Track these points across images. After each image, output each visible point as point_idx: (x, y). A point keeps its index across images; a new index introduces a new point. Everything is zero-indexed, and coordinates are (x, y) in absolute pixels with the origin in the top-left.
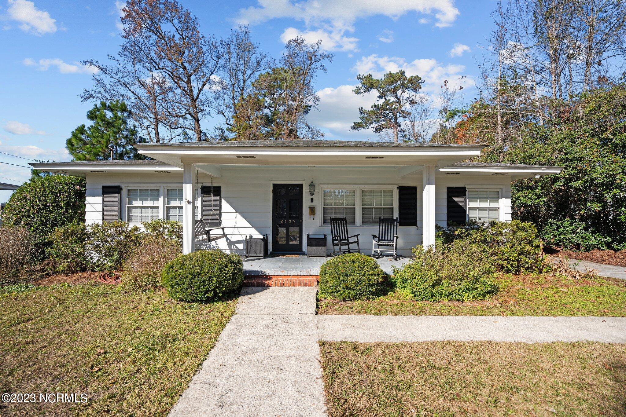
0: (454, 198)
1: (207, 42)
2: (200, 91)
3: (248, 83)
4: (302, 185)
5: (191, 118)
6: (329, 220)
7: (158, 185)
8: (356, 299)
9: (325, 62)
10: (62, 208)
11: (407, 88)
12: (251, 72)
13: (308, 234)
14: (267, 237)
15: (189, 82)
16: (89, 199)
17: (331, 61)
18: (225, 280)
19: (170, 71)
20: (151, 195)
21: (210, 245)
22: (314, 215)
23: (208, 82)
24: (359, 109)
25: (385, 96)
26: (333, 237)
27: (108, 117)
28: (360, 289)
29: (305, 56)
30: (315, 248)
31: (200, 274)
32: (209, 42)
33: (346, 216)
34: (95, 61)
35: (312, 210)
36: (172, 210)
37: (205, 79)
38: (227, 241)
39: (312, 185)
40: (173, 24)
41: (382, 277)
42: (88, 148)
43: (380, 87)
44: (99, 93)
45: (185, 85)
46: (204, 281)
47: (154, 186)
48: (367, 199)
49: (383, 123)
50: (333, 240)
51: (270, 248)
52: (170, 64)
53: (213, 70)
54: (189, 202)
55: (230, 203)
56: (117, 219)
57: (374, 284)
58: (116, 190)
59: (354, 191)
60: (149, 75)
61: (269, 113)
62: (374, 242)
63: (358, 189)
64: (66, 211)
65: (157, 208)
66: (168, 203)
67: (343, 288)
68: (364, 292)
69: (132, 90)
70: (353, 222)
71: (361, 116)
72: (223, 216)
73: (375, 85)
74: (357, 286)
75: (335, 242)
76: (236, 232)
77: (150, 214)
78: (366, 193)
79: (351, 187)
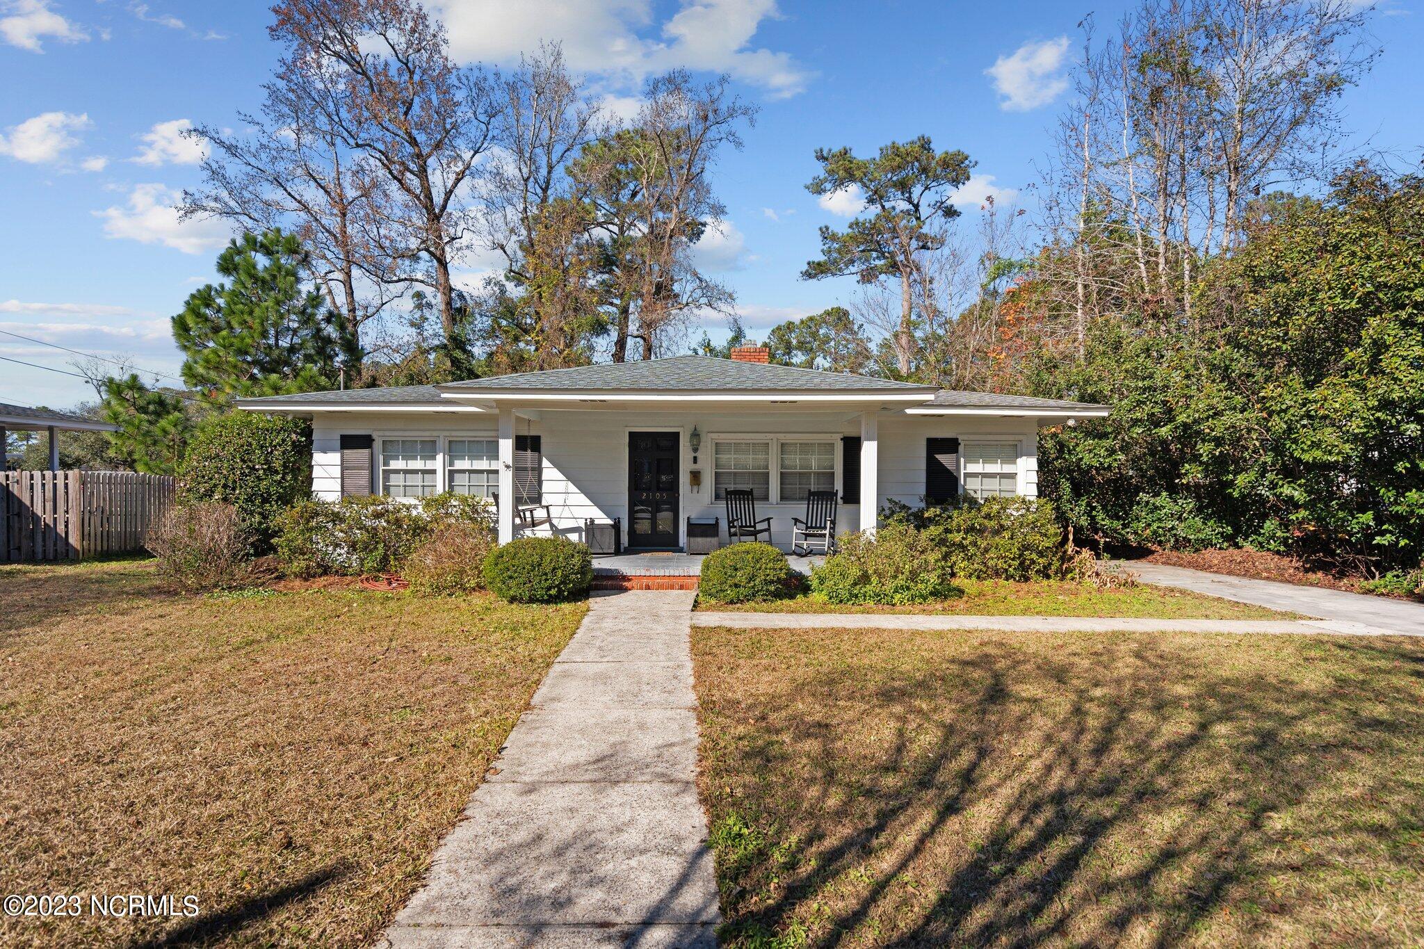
0: (938, 456)
1: (464, 80)
2: (449, 194)
3: (559, 171)
4: (678, 434)
5: (428, 259)
6: (723, 494)
7: (435, 434)
8: (748, 600)
9: (739, 124)
10: (277, 472)
11: (936, 178)
12: (564, 147)
13: (688, 518)
14: (619, 522)
15: (422, 173)
16: (318, 457)
17: (752, 122)
18: (572, 573)
19: (380, 151)
20: (422, 450)
22: (699, 484)
23: (467, 172)
24: (821, 229)
25: (881, 198)
26: (729, 522)
27: (260, 267)
28: (753, 587)
29: (691, 115)
30: (700, 540)
31: (540, 565)
32: (467, 78)
33: (753, 486)
34: (210, 128)
35: (696, 477)
36: (457, 476)
37: (460, 167)
38: (552, 529)
39: (695, 435)
40: (387, 39)
41: (786, 574)
42: (224, 339)
43: (869, 180)
44: (216, 199)
45: (414, 182)
46: (546, 574)
47: (427, 435)
48: (789, 458)
49: (878, 262)
50: (730, 527)
51: (625, 540)
52: (382, 133)
53: (478, 145)
54: (508, 467)
55: (556, 465)
56: (366, 492)
57: (772, 582)
58: (364, 442)
59: (766, 444)
60: (327, 155)
61: (607, 240)
62: (795, 530)
63: (774, 440)
64: (283, 478)
65: (433, 472)
66: (451, 464)
67: (730, 586)
68: (758, 591)
69: (293, 193)
70: (766, 498)
71: (825, 248)
72: (546, 487)
73: (858, 174)
74: (749, 582)
75: (733, 530)
76: (566, 513)
77: (420, 484)
78: (787, 448)
79: (761, 438)
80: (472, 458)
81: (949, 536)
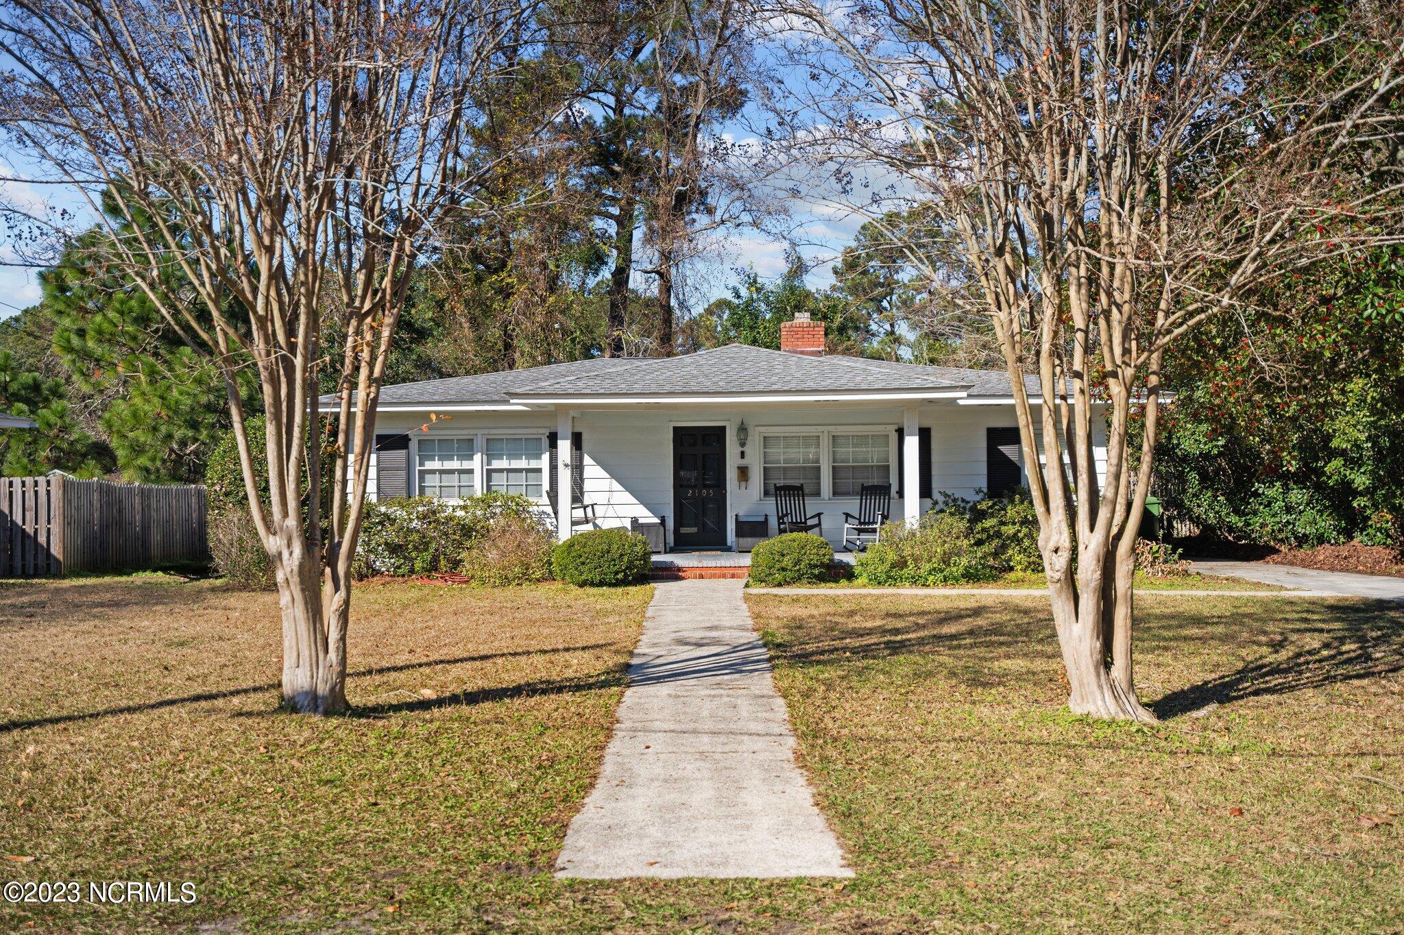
0: (1003, 449)
4: (724, 428)
6: (772, 490)
7: (472, 432)
8: (794, 582)
13: (736, 515)
14: (665, 520)
18: (636, 560)
20: (460, 450)
22: (747, 480)
26: (779, 518)
28: (798, 571)
30: (749, 540)
31: (608, 552)
33: (804, 481)
35: (743, 472)
36: (494, 475)
39: (743, 429)
41: (830, 560)
46: (614, 560)
47: (464, 434)
48: (842, 451)
50: (779, 524)
51: (670, 539)
54: (566, 465)
55: (599, 462)
56: (403, 494)
58: (400, 442)
59: (818, 437)
62: (847, 526)
63: (825, 433)
65: (471, 472)
66: (488, 463)
67: (778, 570)
68: (803, 574)
70: (817, 493)
72: (588, 485)
74: (795, 566)
75: (783, 526)
76: (610, 513)
77: (456, 484)
78: (839, 441)
79: (812, 431)
80: (511, 457)
81: (1003, 528)
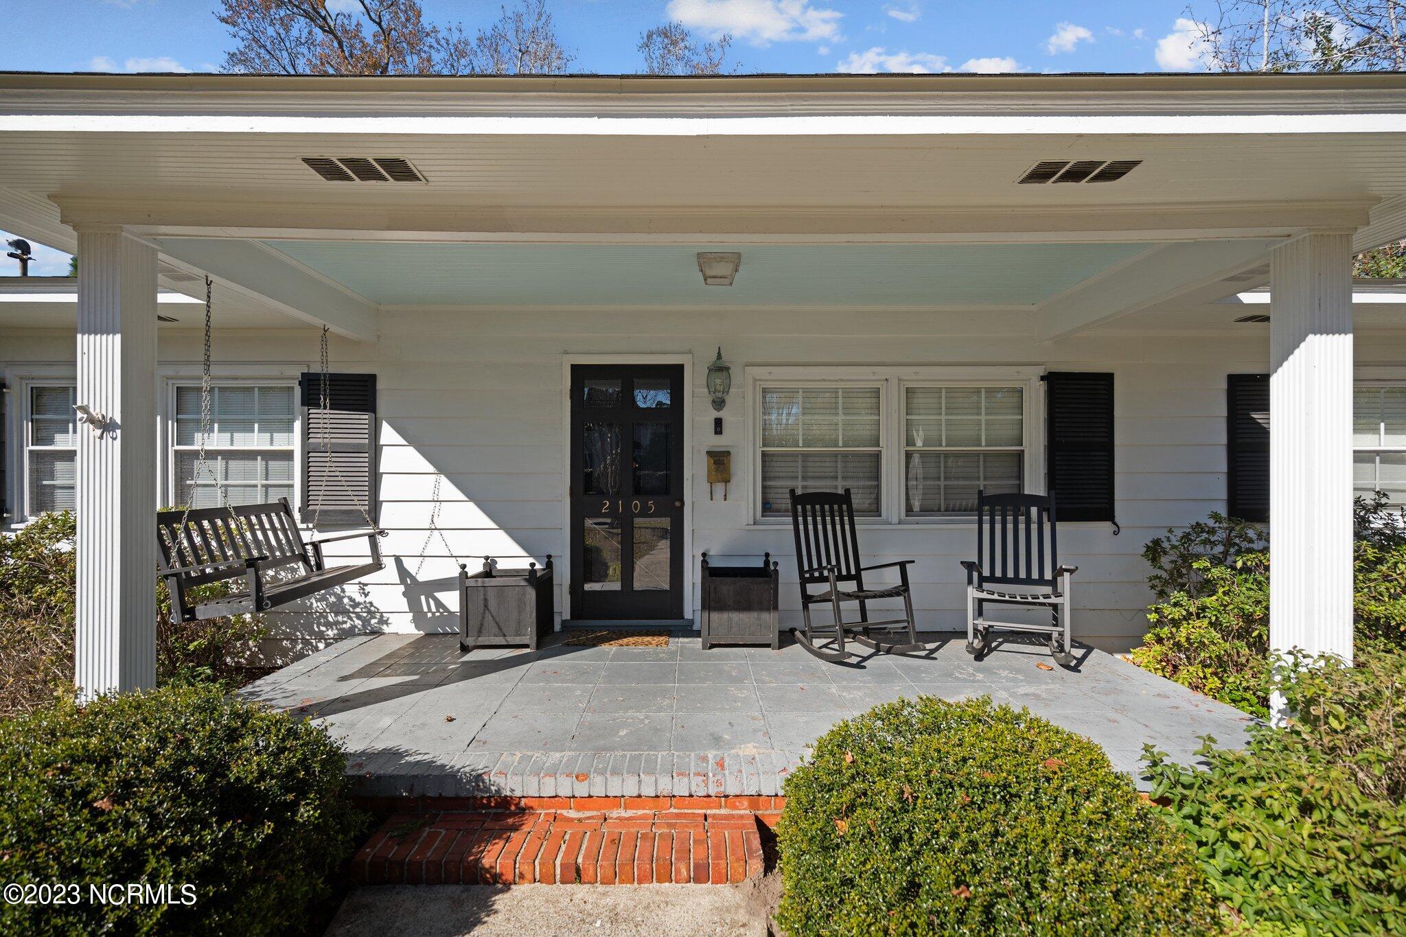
0: (1255, 415)
4: (681, 368)
6: (787, 503)
13: (704, 555)
14: (550, 564)
21: (340, 598)
22: (727, 481)
26: (802, 571)
30: (733, 615)
32: (447, 42)
33: (849, 484)
35: (720, 462)
38: (403, 581)
39: (719, 369)
48: (926, 422)
50: (804, 582)
51: (562, 605)
55: (412, 439)
59: (878, 391)
62: (972, 594)
63: (891, 383)
66: (181, 438)
70: (876, 510)
72: (389, 488)
75: (812, 588)
76: (436, 546)
78: (919, 400)
79: (865, 377)
80: (229, 426)
